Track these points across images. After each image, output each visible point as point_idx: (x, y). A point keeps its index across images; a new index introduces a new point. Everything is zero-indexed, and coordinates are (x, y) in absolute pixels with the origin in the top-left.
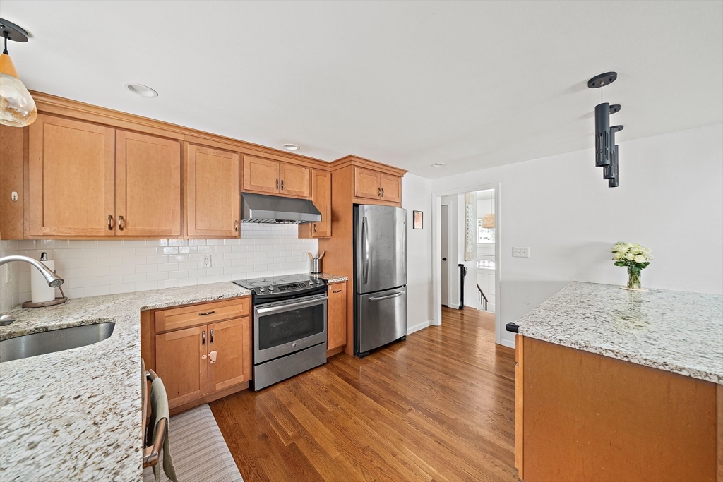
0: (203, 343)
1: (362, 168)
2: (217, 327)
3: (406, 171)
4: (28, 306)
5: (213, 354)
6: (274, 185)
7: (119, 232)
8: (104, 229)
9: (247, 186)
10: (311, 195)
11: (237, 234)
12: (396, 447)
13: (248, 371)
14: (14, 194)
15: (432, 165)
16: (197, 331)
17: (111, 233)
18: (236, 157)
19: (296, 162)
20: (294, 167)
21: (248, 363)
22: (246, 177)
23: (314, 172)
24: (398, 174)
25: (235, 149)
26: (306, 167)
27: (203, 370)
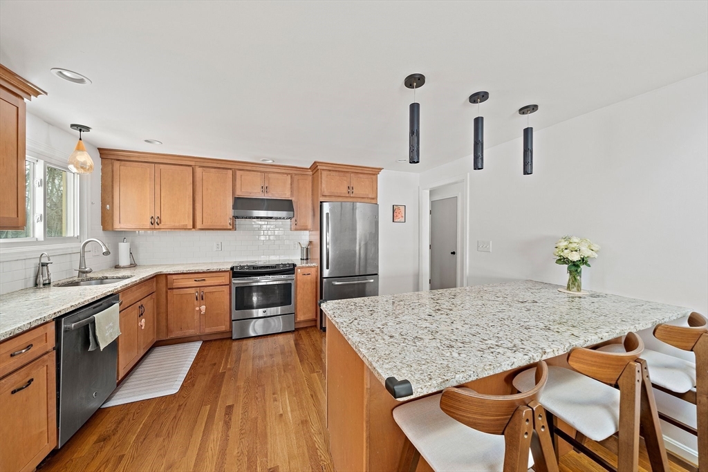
0: (197, 299)
1: (330, 170)
2: (206, 290)
3: (381, 169)
4: (117, 267)
5: (203, 308)
6: (259, 190)
7: (157, 226)
8: (148, 225)
9: (239, 193)
10: (292, 194)
11: (231, 227)
12: (281, 390)
13: (228, 324)
14: (108, 206)
15: (396, 162)
16: (192, 291)
17: (153, 227)
18: (230, 172)
19: (279, 171)
20: (277, 175)
21: (228, 319)
22: (238, 186)
23: (296, 178)
24: (375, 172)
25: (230, 167)
26: (287, 174)
27: (196, 317)
